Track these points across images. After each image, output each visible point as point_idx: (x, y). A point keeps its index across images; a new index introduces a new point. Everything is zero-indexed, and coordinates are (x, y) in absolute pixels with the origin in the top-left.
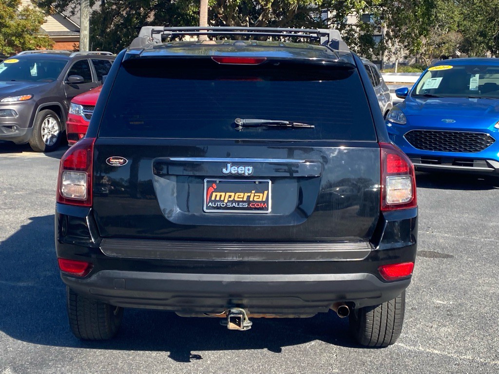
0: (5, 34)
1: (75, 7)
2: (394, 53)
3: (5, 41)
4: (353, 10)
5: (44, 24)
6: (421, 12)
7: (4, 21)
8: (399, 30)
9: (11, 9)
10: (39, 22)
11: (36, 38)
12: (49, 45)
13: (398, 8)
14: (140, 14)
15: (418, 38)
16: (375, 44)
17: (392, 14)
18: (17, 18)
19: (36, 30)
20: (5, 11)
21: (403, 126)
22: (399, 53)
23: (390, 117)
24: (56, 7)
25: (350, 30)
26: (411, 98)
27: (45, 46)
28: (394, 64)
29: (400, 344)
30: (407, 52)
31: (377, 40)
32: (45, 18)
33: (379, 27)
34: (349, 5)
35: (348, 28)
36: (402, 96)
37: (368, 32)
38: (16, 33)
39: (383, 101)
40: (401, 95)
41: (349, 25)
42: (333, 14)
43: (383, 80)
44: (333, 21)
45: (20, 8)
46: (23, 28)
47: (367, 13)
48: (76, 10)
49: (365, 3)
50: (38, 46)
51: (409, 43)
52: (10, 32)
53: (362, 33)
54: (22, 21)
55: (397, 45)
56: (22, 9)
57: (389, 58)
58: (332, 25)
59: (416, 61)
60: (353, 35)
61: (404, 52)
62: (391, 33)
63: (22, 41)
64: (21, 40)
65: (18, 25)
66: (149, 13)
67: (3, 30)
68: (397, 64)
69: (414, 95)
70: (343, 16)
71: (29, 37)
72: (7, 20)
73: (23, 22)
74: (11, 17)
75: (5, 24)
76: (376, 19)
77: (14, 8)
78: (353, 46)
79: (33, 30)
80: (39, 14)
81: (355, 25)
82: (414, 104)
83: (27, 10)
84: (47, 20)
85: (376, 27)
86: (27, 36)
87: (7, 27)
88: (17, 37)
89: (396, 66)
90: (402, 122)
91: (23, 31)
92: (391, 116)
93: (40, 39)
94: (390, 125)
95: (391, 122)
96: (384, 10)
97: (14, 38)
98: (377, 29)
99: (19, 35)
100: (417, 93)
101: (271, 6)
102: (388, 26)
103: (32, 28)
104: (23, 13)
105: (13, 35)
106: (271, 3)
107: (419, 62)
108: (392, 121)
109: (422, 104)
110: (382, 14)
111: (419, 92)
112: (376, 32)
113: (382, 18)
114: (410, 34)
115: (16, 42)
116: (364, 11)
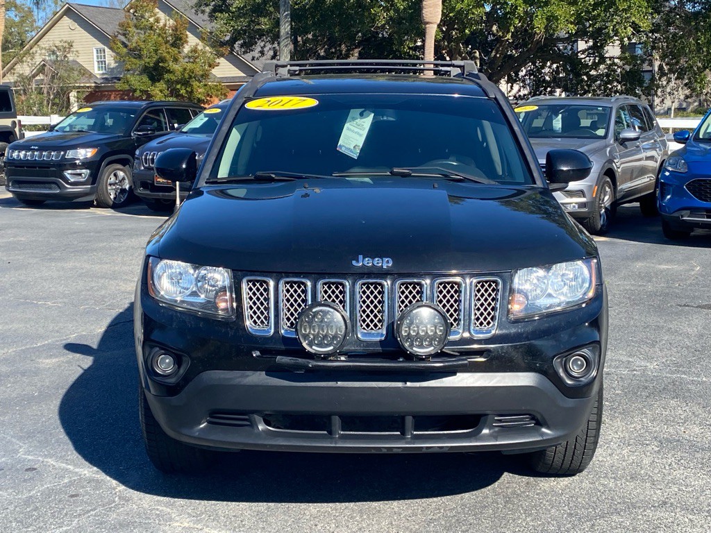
0: (168, 82)
1: (265, 46)
2: (670, 93)
3: (168, 90)
4: (616, 38)
5: (216, 67)
6: (705, 39)
7: (166, 65)
8: (677, 63)
9: (176, 50)
10: (210, 66)
11: (205, 85)
12: (221, 94)
13: (675, 35)
14: (341, 51)
15: (701, 72)
16: (644, 82)
17: (666, 42)
18: (183, 61)
19: (205, 75)
20: (169, 53)
21: (683, 175)
22: (676, 93)
23: (667, 164)
24: (242, 46)
25: (611, 65)
26: (693, 142)
27: (217, 96)
28: (669, 109)
29: (683, 376)
30: (687, 92)
31: (647, 77)
32: (217, 61)
33: (650, 60)
34: (611, 32)
35: (608, 62)
36: (682, 141)
37: (634, 66)
38: (182, 79)
39: (658, 149)
40: (681, 139)
41: (610, 58)
42: (588, 45)
43: (657, 123)
44: (589, 53)
45: (186, 49)
46: (191, 74)
47: (633, 41)
48: (266, 49)
49: (632, 29)
50: (208, 95)
51: (689, 79)
52: (175, 79)
53: (628, 68)
54: (188, 64)
55: (672, 84)
56: (189, 49)
57: (663, 100)
58: (588, 58)
59: (700, 104)
60: (615, 71)
61: (682, 93)
62: (665, 67)
63: (190, 90)
64: (187, 89)
65: (185, 69)
66: (353, 49)
67: (166, 76)
68: (673, 108)
69: (697, 139)
70: (602, 47)
71: (198, 84)
72: (171, 64)
73: (190, 66)
74: (176, 60)
75: (168, 68)
76: (645, 50)
77: (179, 48)
78: (615, 84)
79: (202, 76)
80: (209, 55)
81: (618, 58)
82: (696, 149)
83: (194, 50)
84: (219, 63)
85: (645, 59)
86: (195, 84)
87: (171, 72)
88: (182, 85)
89: (673, 112)
90: (682, 171)
91: (190, 77)
92: (669, 164)
93: (210, 87)
94: (667, 174)
95: (669, 171)
96: (656, 37)
97: (179, 86)
98: (647, 62)
99: (186, 83)
100: (701, 137)
101: (511, 37)
102: (662, 58)
103: (201, 73)
104: (190, 55)
105: (177, 82)
106: (510, 34)
107: (704, 106)
108: (670, 169)
109: (705, 149)
110: (653, 42)
111: (703, 136)
112: (646, 67)
113: (653, 48)
114: (692, 67)
115: (182, 91)
116: (629, 39)
